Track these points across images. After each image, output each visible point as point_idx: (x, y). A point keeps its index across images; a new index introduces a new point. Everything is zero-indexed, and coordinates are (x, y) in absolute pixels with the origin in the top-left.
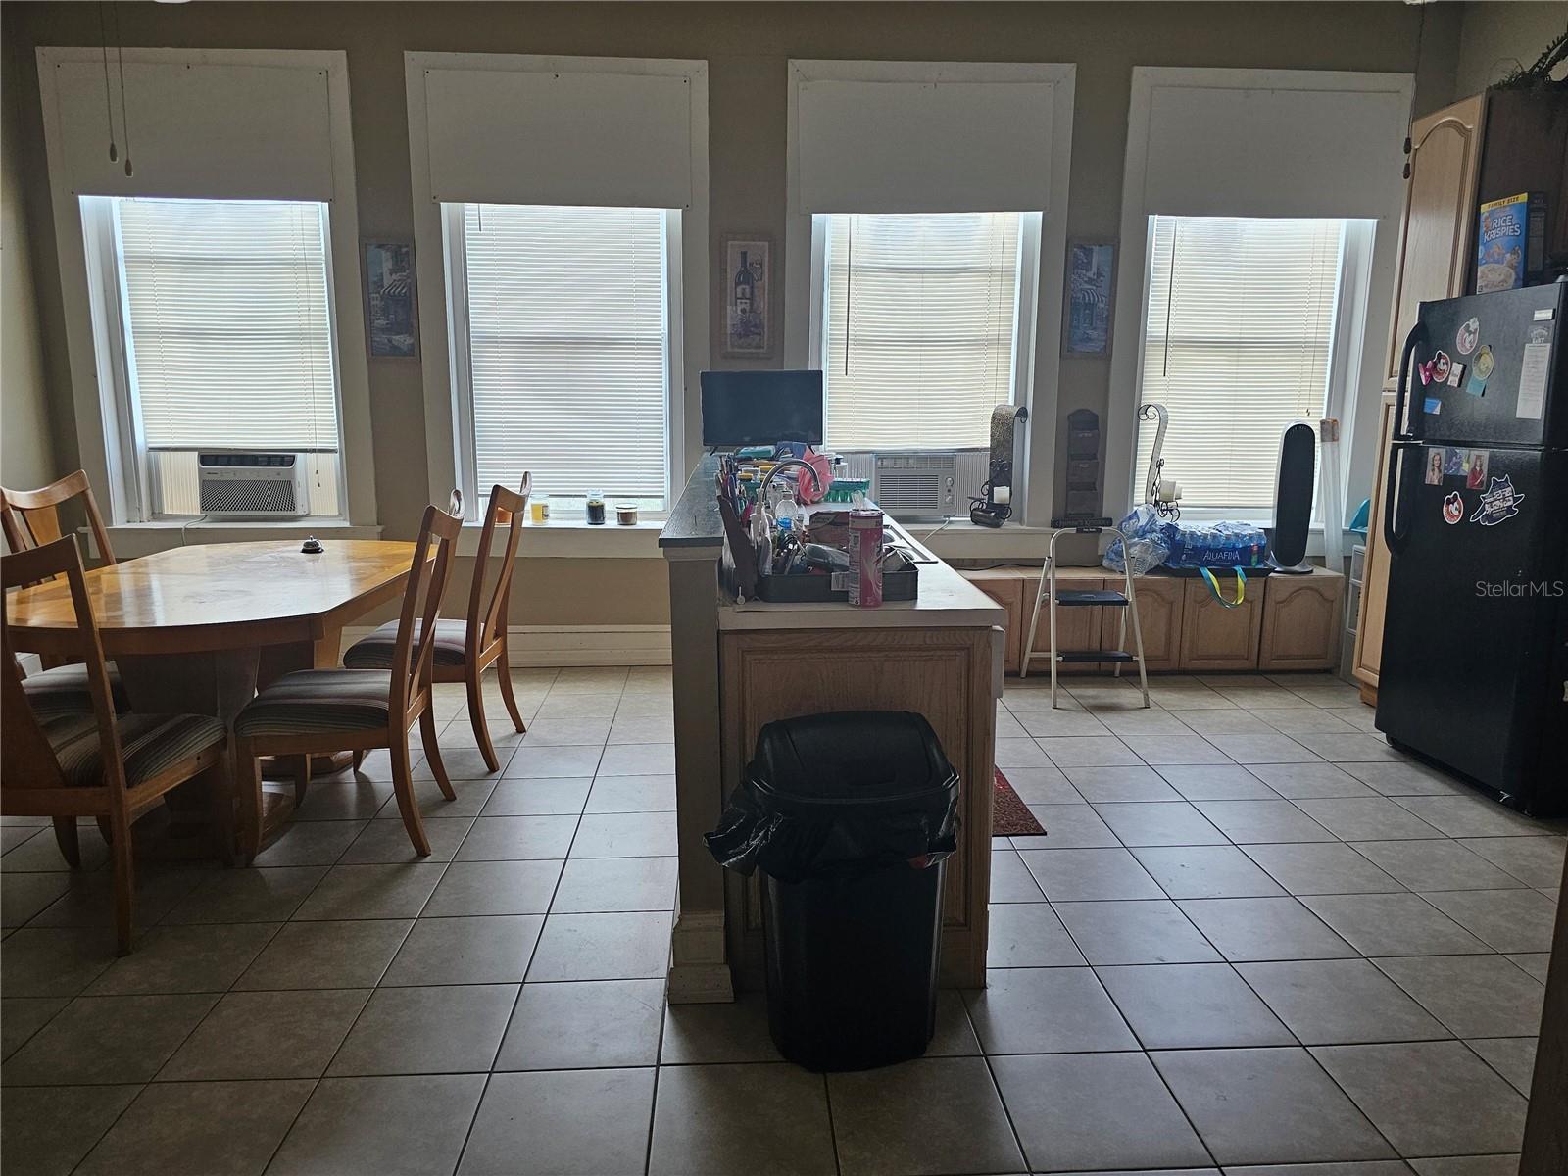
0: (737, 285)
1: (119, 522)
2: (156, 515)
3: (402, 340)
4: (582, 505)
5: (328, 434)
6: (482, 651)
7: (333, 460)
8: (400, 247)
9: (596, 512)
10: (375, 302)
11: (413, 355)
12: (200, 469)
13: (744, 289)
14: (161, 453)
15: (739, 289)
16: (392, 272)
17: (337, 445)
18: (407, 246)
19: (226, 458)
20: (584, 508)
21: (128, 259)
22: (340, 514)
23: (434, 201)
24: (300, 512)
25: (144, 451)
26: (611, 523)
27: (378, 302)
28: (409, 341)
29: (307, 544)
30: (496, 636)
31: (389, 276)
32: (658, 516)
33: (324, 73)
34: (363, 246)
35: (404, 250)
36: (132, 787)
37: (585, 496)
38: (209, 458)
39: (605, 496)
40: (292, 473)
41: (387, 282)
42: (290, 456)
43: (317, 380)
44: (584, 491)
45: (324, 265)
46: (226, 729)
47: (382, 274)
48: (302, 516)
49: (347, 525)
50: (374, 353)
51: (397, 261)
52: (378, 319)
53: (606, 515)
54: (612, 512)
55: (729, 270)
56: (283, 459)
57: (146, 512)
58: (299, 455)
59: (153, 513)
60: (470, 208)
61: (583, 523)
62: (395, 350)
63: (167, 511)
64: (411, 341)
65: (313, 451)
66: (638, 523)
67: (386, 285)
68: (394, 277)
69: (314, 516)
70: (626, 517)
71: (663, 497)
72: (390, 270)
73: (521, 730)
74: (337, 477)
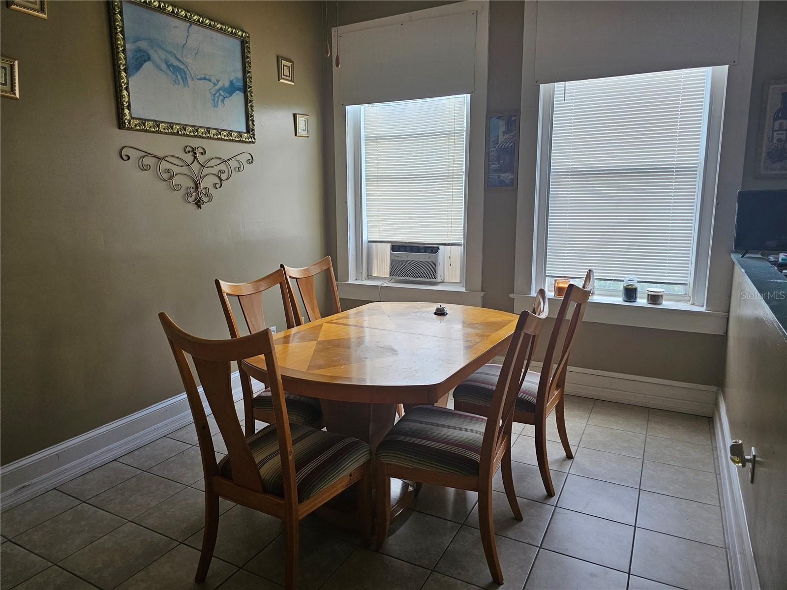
0: (775, 120)
1: (352, 280)
2: (370, 277)
3: (507, 177)
4: (621, 287)
5: (458, 235)
6: (548, 402)
7: (459, 250)
8: (511, 116)
9: (630, 293)
10: (492, 154)
11: (513, 186)
12: (391, 253)
13: (782, 123)
14: (374, 244)
15: (777, 124)
16: (505, 133)
17: (462, 241)
18: (515, 116)
19: (404, 248)
20: (621, 288)
21: (367, 138)
22: (461, 282)
23: (536, 84)
24: (439, 279)
25: (366, 242)
26: (642, 301)
27: (494, 153)
28: (511, 176)
29: (438, 309)
30: (558, 387)
31: (502, 137)
32: (680, 298)
33: (475, 14)
34: (488, 118)
35: (513, 118)
36: (301, 503)
37: (623, 281)
38: (396, 247)
39: (638, 282)
40: (437, 257)
41: (501, 139)
42: (437, 247)
43: (455, 203)
44: (623, 277)
45: (465, 133)
46: (371, 453)
47: (498, 136)
48: (441, 282)
49: (463, 290)
50: (489, 185)
51: (508, 126)
52: (493, 164)
53: (638, 295)
54: (642, 293)
55: (768, 109)
56: (433, 249)
57: (365, 274)
58: (441, 247)
59: (368, 275)
60: (559, 86)
61: (619, 300)
62: (502, 183)
63: (375, 275)
64: (512, 177)
65: (449, 245)
66: (664, 303)
67: (500, 142)
68: (506, 136)
69: (446, 282)
70: (654, 298)
71: (686, 284)
72: (503, 132)
73: (569, 456)
74: (461, 260)
